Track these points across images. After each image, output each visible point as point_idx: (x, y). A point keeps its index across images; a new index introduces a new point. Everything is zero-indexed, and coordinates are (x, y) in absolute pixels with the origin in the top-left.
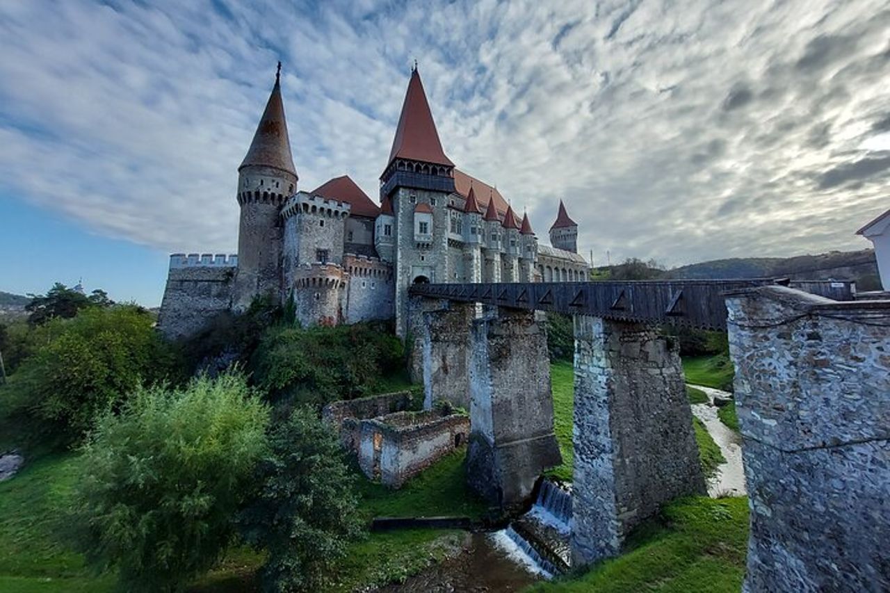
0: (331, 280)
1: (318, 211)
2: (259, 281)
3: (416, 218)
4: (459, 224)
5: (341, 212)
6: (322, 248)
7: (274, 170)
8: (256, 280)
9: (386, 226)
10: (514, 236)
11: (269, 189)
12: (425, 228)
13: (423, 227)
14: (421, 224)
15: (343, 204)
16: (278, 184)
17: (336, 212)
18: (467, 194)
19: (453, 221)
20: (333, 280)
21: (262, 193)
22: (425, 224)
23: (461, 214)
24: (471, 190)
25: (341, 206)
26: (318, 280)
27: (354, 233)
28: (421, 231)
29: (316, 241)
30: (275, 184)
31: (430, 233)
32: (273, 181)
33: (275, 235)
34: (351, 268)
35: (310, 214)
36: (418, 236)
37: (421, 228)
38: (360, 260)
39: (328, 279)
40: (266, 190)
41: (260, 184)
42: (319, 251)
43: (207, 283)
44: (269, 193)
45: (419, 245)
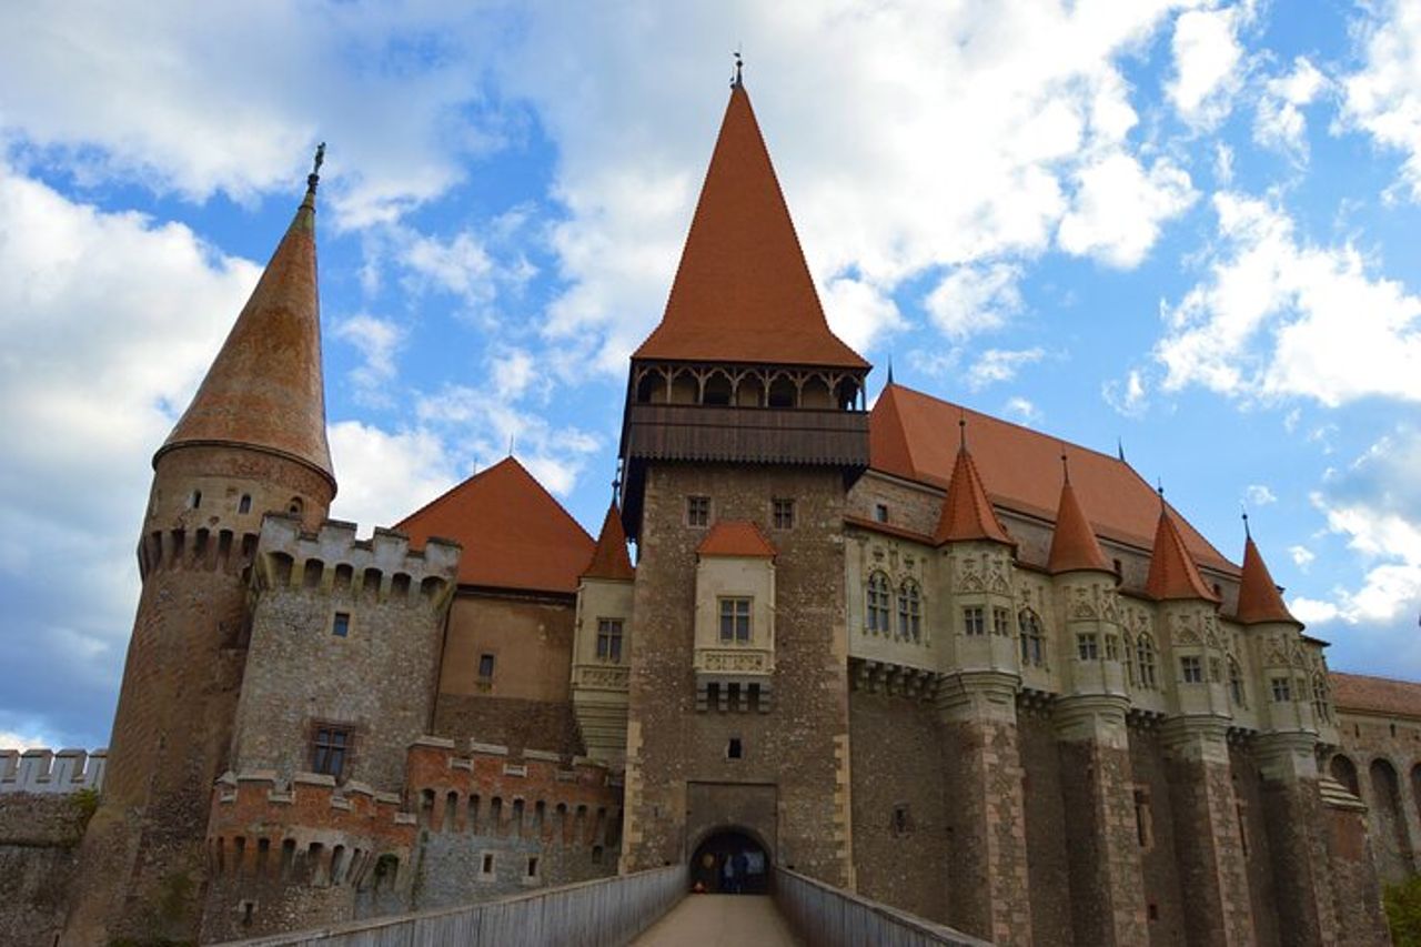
0: (303, 845)
1: (328, 577)
2: (145, 844)
3: (702, 585)
4: (910, 593)
5: (417, 578)
6: (336, 715)
7: (240, 458)
8: (134, 842)
9: (603, 623)
10: (1190, 635)
11: (215, 520)
12: (745, 621)
13: (735, 616)
14: (726, 603)
15: (432, 550)
16: (246, 499)
17: (402, 580)
18: (943, 473)
19: (876, 587)
20: (315, 847)
21: (191, 534)
22: (744, 604)
23: (918, 555)
24: (963, 456)
25: (421, 555)
26: (251, 845)
27: (500, 660)
28: (726, 634)
29: (310, 689)
30: (238, 500)
31: (762, 637)
32: (232, 491)
33: (218, 678)
34: (430, 794)
35: (296, 590)
36: (713, 655)
37: (726, 620)
38: (471, 766)
39: (290, 844)
40: (205, 524)
41: (189, 504)
42: (321, 729)
43: (16, 851)
44: (215, 531)
45: (713, 689)
